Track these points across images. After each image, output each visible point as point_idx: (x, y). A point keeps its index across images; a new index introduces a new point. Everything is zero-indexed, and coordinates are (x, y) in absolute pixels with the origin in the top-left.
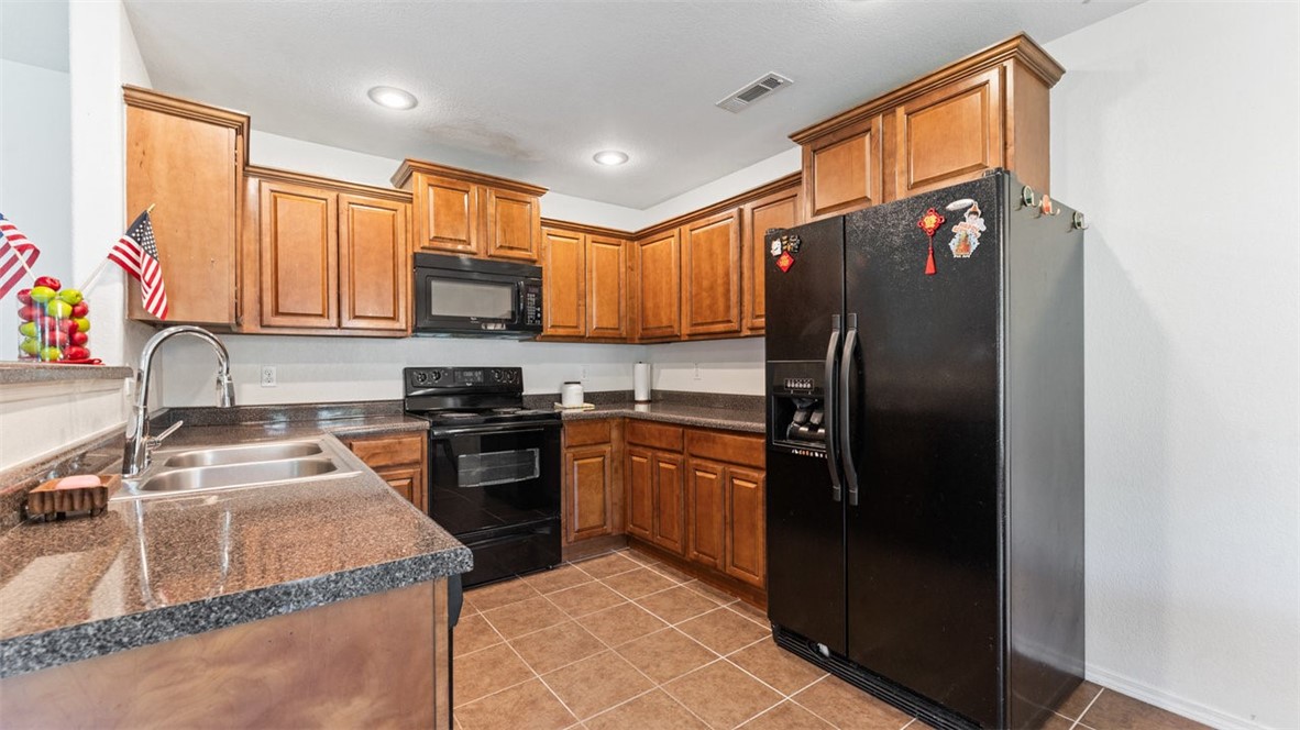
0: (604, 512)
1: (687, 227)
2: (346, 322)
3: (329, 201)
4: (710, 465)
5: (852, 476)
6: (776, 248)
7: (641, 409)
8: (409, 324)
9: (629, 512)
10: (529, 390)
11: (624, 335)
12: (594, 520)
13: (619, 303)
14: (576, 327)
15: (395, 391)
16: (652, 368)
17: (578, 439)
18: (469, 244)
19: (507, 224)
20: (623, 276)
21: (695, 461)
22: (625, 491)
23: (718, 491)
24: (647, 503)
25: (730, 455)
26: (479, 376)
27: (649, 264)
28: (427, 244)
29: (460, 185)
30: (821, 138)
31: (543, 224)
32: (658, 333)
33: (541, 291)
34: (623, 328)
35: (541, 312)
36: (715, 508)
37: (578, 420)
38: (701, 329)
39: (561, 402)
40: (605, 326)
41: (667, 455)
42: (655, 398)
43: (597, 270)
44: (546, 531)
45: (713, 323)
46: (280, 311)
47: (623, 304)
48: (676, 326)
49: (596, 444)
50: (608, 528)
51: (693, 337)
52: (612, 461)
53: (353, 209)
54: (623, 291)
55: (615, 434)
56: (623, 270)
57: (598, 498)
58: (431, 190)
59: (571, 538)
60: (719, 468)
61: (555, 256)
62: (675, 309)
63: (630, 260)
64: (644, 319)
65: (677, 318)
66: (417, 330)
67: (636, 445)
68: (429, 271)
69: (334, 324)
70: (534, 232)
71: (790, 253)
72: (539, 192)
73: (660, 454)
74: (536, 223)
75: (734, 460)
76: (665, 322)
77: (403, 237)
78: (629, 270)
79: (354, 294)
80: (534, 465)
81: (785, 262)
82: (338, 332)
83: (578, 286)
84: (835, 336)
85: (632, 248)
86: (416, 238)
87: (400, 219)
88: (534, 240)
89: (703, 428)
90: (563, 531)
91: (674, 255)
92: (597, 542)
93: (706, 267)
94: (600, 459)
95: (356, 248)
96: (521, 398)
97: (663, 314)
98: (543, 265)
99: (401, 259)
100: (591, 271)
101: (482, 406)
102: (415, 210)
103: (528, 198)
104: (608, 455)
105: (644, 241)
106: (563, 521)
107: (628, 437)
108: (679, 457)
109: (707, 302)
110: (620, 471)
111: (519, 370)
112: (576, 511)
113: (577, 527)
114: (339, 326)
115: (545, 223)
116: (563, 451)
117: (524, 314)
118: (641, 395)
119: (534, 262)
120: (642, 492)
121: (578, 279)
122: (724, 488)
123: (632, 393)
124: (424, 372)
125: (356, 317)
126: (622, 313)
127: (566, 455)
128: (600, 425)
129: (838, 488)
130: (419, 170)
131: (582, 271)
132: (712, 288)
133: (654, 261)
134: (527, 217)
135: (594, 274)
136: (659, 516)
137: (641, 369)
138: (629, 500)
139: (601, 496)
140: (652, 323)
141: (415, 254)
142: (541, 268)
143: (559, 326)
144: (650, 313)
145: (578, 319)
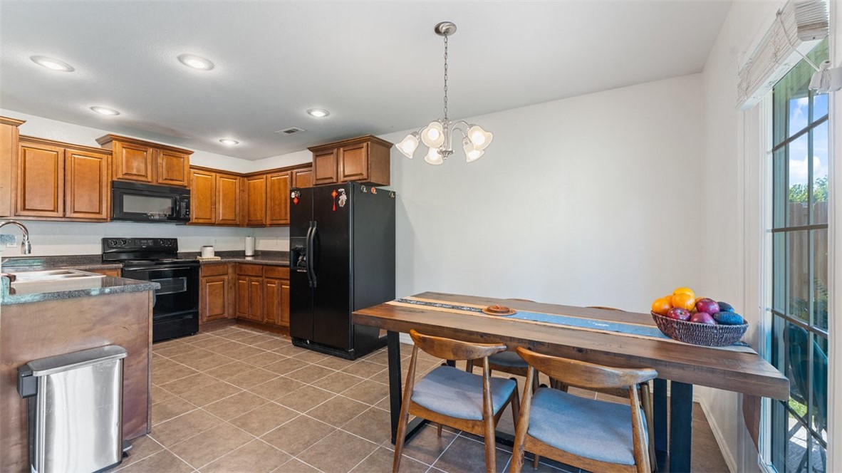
0: (224, 307)
1: (269, 176)
2: (68, 214)
3: (59, 153)
4: (273, 280)
5: (315, 277)
6: (293, 194)
7: (249, 259)
8: (109, 216)
9: (237, 307)
10: (181, 250)
11: (238, 223)
12: (218, 311)
13: (235, 208)
14: (210, 219)
15: (97, 250)
16: (255, 239)
17: (208, 274)
18: (147, 177)
19: (170, 168)
20: (238, 194)
21: (267, 280)
22: (235, 298)
23: (276, 290)
24: (246, 302)
25: (281, 276)
26: (150, 243)
27: (252, 189)
28: (121, 177)
29: (142, 148)
30: (319, 151)
31: (191, 168)
32: (256, 223)
33: (189, 201)
34: (237, 220)
35: (189, 211)
36: (275, 298)
37: (210, 264)
38: (275, 222)
39: (201, 256)
40: (227, 218)
41: (255, 278)
42: (256, 254)
43: (223, 191)
44: (191, 317)
45: (280, 220)
46: (27, 208)
47: (238, 208)
48: (264, 220)
49: (220, 275)
50: (226, 315)
51: (271, 225)
52: (229, 283)
53: (74, 158)
54: (238, 202)
55: (230, 271)
56: (238, 191)
57: (220, 301)
58: (124, 150)
59: (205, 320)
60: (277, 281)
61: (197, 184)
62: (264, 212)
63: (242, 186)
64: (249, 216)
65: (264, 216)
66: (113, 219)
67: (241, 275)
68: (122, 190)
69: (61, 215)
70: (186, 172)
71: (298, 198)
72: (189, 153)
73: (252, 278)
74: (187, 168)
75: (282, 277)
76: (259, 218)
77: (106, 172)
78: (241, 192)
79: (74, 200)
80: (183, 285)
81: (296, 201)
82: (63, 219)
83: (211, 199)
84: (310, 229)
85: (244, 181)
86: (114, 173)
87: (104, 164)
88: (185, 176)
89: (270, 265)
90: (200, 317)
91: (264, 188)
92: (218, 322)
93: (277, 195)
94: (222, 282)
95: (76, 177)
96: (177, 254)
97: (258, 214)
98: (191, 188)
99: (104, 183)
100: (219, 192)
101: (153, 258)
102: (114, 160)
103: (182, 155)
104: (226, 280)
105: (250, 178)
106: (200, 312)
107: (238, 272)
108: (261, 279)
109: (278, 210)
110: (233, 288)
111: (176, 240)
112: (208, 308)
113: (208, 315)
114: (64, 216)
115: (192, 167)
116: (200, 278)
117: (179, 212)
118: (249, 253)
119: (186, 187)
120: (244, 296)
121: (211, 195)
122: (278, 290)
123: (244, 252)
124: (116, 241)
125: (75, 212)
126: (237, 212)
127: (202, 280)
128: (221, 267)
129: (311, 282)
130: (116, 139)
131: (214, 191)
132: (280, 204)
133: (254, 189)
134: (182, 165)
135: (221, 193)
136: (251, 307)
137: (249, 240)
138: (237, 302)
139: (222, 300)
140: (253, 218)
141: (113, 181)
142: (189, 190)
143: (200, 219)
144: (252, 213)
145: (211, 215)
